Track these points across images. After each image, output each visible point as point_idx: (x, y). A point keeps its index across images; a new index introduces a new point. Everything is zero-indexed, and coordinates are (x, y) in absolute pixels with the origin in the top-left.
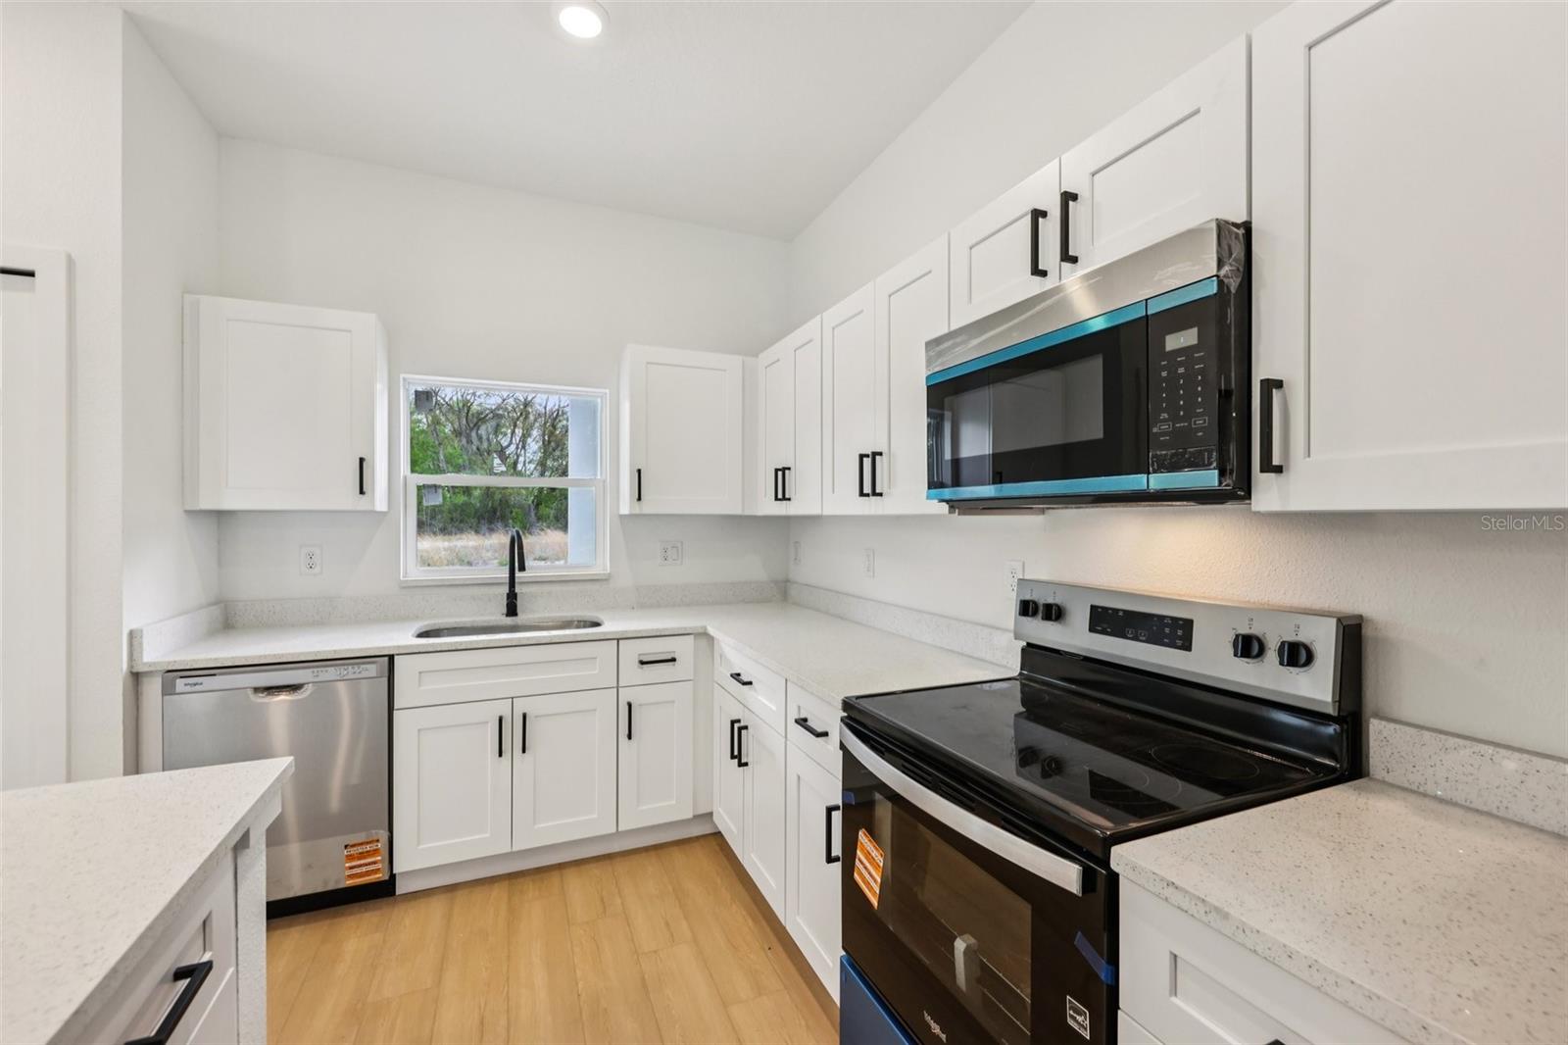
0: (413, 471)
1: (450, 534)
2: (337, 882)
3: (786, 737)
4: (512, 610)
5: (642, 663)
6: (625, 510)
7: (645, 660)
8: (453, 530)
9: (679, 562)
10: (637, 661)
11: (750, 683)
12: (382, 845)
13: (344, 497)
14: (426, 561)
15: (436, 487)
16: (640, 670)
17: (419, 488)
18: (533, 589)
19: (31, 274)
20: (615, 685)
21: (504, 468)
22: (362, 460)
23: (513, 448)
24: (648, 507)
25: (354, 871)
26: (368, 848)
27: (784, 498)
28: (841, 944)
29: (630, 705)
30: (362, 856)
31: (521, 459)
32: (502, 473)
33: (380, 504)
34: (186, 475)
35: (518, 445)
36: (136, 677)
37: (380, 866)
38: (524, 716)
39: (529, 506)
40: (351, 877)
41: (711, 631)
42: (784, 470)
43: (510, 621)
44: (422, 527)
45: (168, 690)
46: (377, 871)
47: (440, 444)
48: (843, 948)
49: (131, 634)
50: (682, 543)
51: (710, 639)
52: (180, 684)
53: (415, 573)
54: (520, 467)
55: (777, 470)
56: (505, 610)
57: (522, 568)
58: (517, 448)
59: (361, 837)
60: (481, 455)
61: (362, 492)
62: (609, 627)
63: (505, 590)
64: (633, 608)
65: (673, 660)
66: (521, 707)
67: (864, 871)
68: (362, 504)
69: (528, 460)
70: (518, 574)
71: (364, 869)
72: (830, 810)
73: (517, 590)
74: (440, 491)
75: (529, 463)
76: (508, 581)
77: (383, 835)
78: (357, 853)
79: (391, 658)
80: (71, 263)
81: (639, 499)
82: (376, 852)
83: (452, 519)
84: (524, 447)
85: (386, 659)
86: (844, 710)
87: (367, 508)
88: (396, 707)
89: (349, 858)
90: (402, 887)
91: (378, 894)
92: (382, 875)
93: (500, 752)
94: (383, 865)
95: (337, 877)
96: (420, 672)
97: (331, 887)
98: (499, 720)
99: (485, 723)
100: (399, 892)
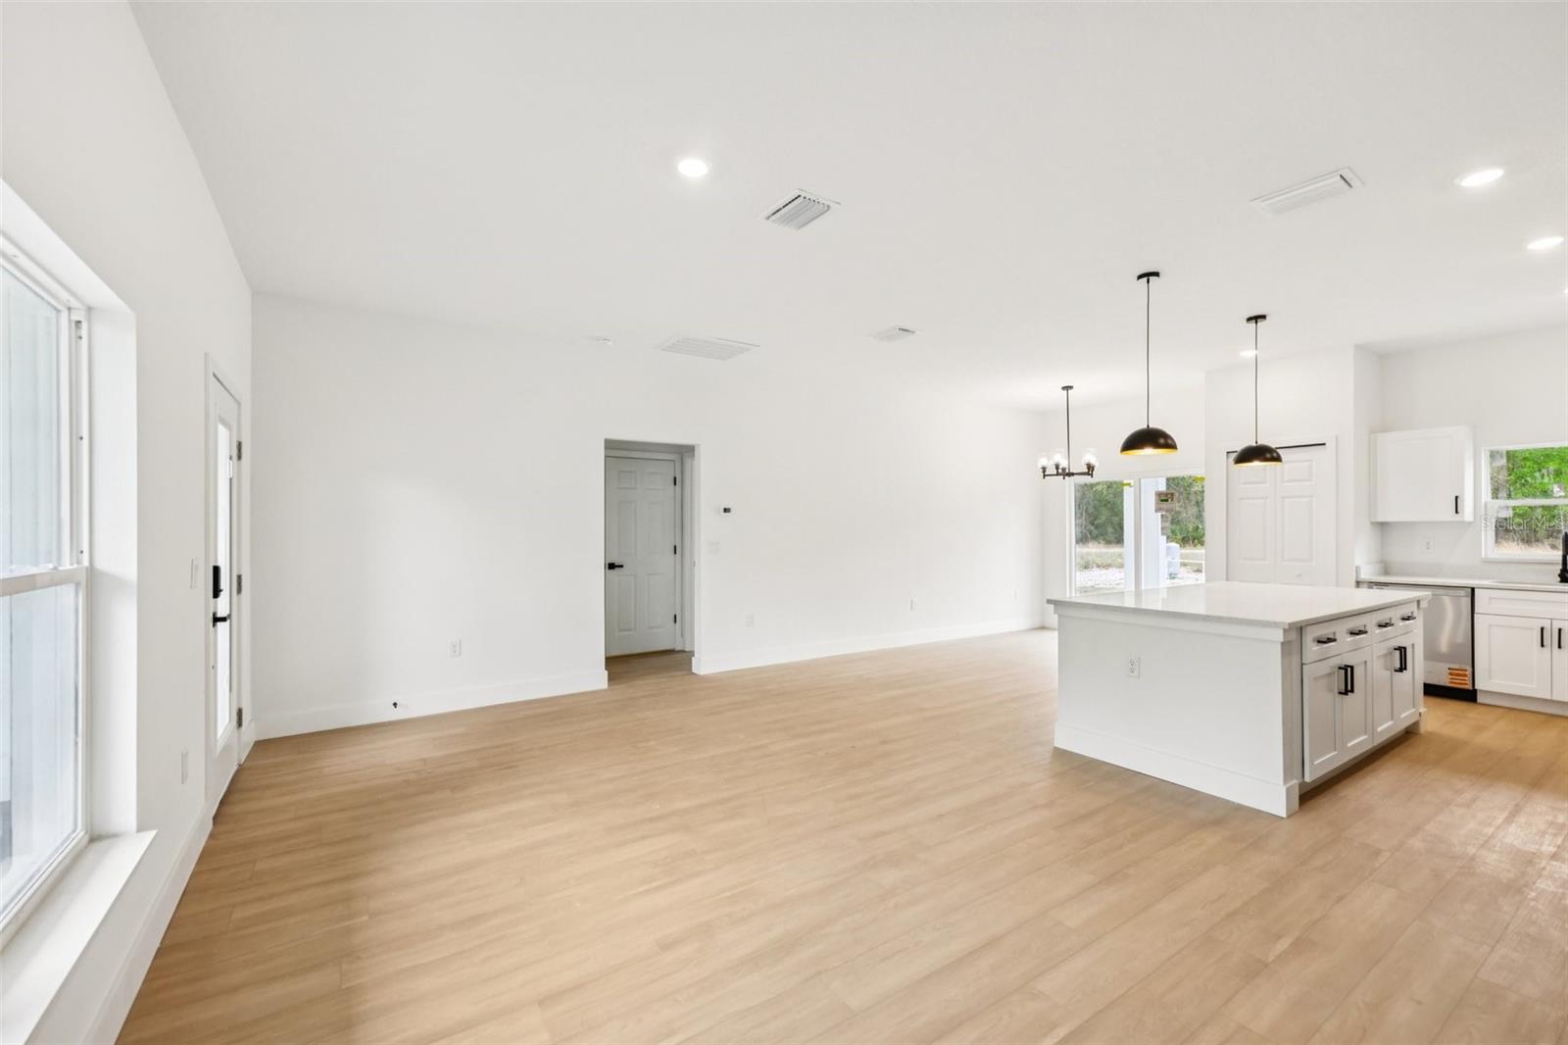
0: (1493, 498)
2: (1445, 683)
4: (1564, 579)
12: (1469, 672)
13: (1446, 515)
15: (1507, 507)
17: (1495, 508)
19: (1324, 444)
21: (1562, 494)
22: (1457, 497)
25: (1454, 680)
26: (1460, 672)
30: (1457, 675)
33: (1469, 519)
34: (1372, 508)
36: (1358, 583)
37: (1467, 682)
38: (1560, 630)
40: (1449, 682)
43: (1562, 584)
44: (1498, 535)
49: (1357, 567)
53: (1492, 556)
59: (1457, 667)
61: (1457, 512)
66: (1558, 624)
68: (1457, 518)
73: (1567, 568)
76: (1561, 562)
77: (1470, 669)
78: (1455, 673)
79: (1473, 589)
80: (1337, 438)
82: (1465, 675)
85: (1470, 590)
87: (1461, 519)
88: (1476, 611)
89: (1451, 674)
90: (1480, 699)
91: (1469, 696)
92: (1470, 687)
93: (1542, 645)
94: (1470, 682)
95: (1443, 679)
96: (1490, 598)
97: (1442, 684)
98: (1542, 629)
99: (1533, 629)
100: (1478, 701)
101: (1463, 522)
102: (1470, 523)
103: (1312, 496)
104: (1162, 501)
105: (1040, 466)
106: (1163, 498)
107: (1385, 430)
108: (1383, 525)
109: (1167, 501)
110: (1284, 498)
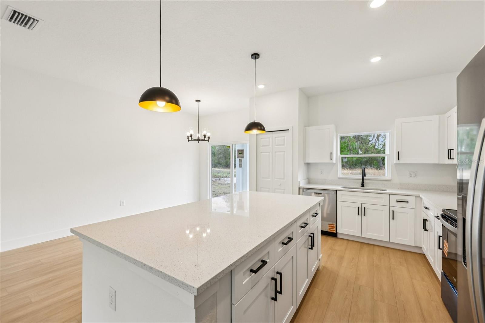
0: (341, 154)
1: (352, 169)
2: (327, 230)
3: (435, 222)
4: (363, 185)
5: (397, 201)
6: (395, 163)
7: (398, 200)
8: (353, 167)
9: (416, 177)
10: (395, 201)
11: (429, 209)
12: (335, 226)
13: (328, 160)
14: (343, 174)
15: (345, 157)
16: (396, 203)
17: (342, 158)
18: (368, 181)
19: (289, 130)
20: (389, 205)
21: (361, 153)
22: (331, 153)
23: (374, 140)
24: (401, 161)
25: (330, 229)
26: (332, 226)
27: (451, 159)
28: (441, 268)
29: (393, 211)
30: (331, 227)
31: (377, 144)
32: (361, 154)
33: (334, 162)
34: (305, 157)
35: (375, 139)
36: (299, 188)
37: (334, 230)
38: (364, 208)
39: (380, 160)
40: (329, 230)
41: (421, 196)
42: (451, 150)
43: (362, 188)
44: (343, 166)
45: (303, 191)
46: (334, 231)
47: (349, 142)
48: (442, 269)
49: (299, 182)
50: (417, 172)
51: (421, 198)
52: (305, 190)
53: (341, 176)
54: (376, 147)
55: (449, 150)
56: (361, 186)
57: (365, 176)
58: (375, 141)
59: (331, 223)
60: (362, 144)
61: (331, 159)
62: (388, 191)
63: (361, 181)
64: (399, 189)
65: (408, 202)
66: (364, 206)
67: (445, 249)
68: (331, 161)
69: (380, 144)
70: (364, 177)
71: (332, 229)
72: (440, 237)
73: (364, 181)
74: (346, 158)
75: (381, 145)
76: (362, 179)
77: (335, 224)
78: (331, 226)
79: (336, 191)
80: (293, 127)
81: (399, 159)
82: (334, 227)
83: (353, 164)
84: (378, 140)
85: (334, 192)
86: (443, 212)
87: (332, 162)
88: (337, 200)
89: (329, 226)
90: (339, 236)
91: (334, 235)
92: (335, 232)
93: (359, 215)
94: (335, 230)
95: (327, 229)
96: (342, 195)
97: (326, 230)
98: (359, 207)
99: (355, 207)
100: (338, 237)
101: (333, 163)
102: (335, 163)
103: (285, 152)
104: (240, 153)
105: (186, 136)
106: (240, 152)
107: (309, 126)
108: (308, 164)
109: (241, 153)
110: (275, 152)
